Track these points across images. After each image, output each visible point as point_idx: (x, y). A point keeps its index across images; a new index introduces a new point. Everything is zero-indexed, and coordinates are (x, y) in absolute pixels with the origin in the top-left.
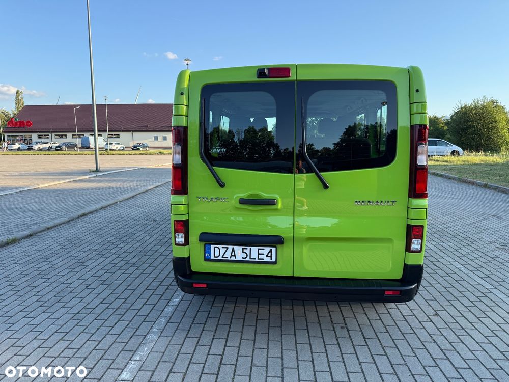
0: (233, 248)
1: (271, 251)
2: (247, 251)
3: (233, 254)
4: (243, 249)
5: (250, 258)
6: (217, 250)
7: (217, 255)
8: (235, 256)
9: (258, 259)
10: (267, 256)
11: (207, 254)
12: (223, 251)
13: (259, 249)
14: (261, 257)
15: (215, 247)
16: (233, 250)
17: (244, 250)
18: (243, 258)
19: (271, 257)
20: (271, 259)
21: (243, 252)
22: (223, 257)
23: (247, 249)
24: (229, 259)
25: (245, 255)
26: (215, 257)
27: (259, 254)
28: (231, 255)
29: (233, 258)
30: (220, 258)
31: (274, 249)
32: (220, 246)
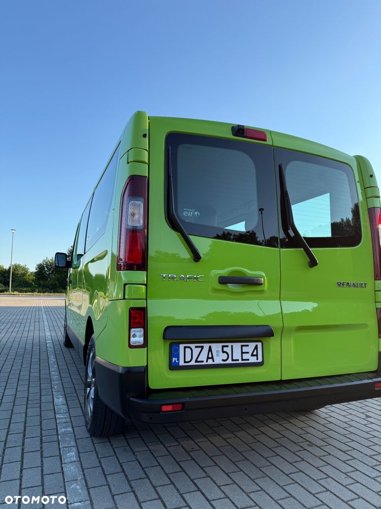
0: (210, 347)
1: (256, 348)
2: (228, 350)
3: (210, 356)
4: (223, 347)
5: (233, 360)
6: (188, 350)
7: (188, 358)
8: (212, 358)
9: (242, 360)
10: (252, 355)
11: (174, 359)
12: (196, 351)
13: (242, 346)
14: (245, 356)
15: (185, 348)
16: (210, 350)
17: (225, 349)
18: (223, 360)
19: (257, 355)
20: (257, 359)
21: (223, 352)
22: (196, 361)
23: (227, 346)
24: (205, 363)
25: (225, 356)
26: (185, 362)
27: (242, 353)
28: (208, 358)
29: (210, 362)
30: (193, 363)
31: (259, 345)
32: (193, 346)
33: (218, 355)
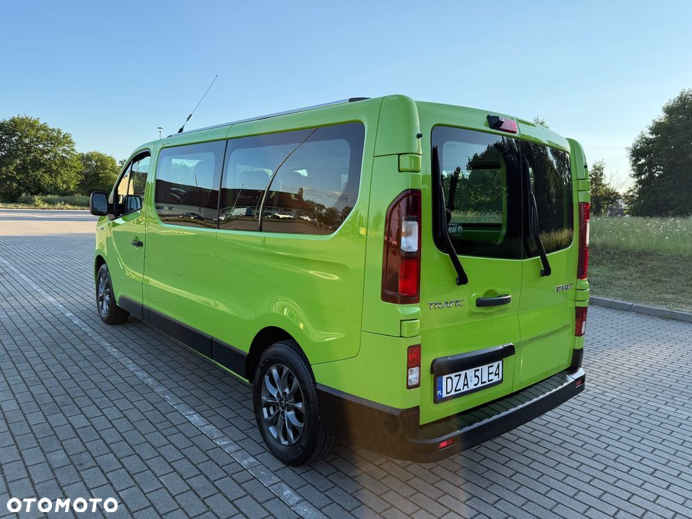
0: (466, 374)
2: (478, 374)
3: (466, 383)
4: (476, 371)
5: (482, 383)
6: (449, 380)
7: (449, 389)
8: (467, 385)
9: (488, 381)
10: (496, 375)
11: (439, 392)
12: (455, 381)
13: (488, 368)
14: (492, 377)
15: (447, 378)
16: (466, 377)
17: (476, 374)
18: (475, 385)
19: (498, 374)
20: (498, 378)
21: (476, 376)
22: (456, 391)
23: (478, 370)
24: (462, 391)
25: (476, 380)
26: (447, 393)
27: (489, 374)
28: (464, 385)
29: (466, 389)
30: (453, 393)
31: (500, 362)
32: (452, 375)
33: (471, 381)
